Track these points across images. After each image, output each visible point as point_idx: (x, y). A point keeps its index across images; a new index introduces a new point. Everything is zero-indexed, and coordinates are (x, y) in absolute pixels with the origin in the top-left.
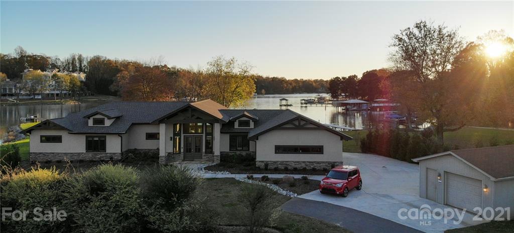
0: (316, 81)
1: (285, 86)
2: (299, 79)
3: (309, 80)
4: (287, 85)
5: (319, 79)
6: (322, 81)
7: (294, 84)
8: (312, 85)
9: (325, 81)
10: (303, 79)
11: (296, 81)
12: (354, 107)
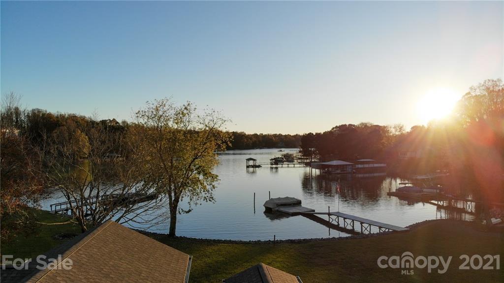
0: (275, 136)
1: (246, 141)
2: (259, 134)
3: (268, 135)
4: (247, 140)
5: (278, 133)
6: (280, 135)
7: (254, 139)
8: (272, 139)
9: (284, 136)
10: (262, 134)
11: (255, 135)
12: (337, 170)
